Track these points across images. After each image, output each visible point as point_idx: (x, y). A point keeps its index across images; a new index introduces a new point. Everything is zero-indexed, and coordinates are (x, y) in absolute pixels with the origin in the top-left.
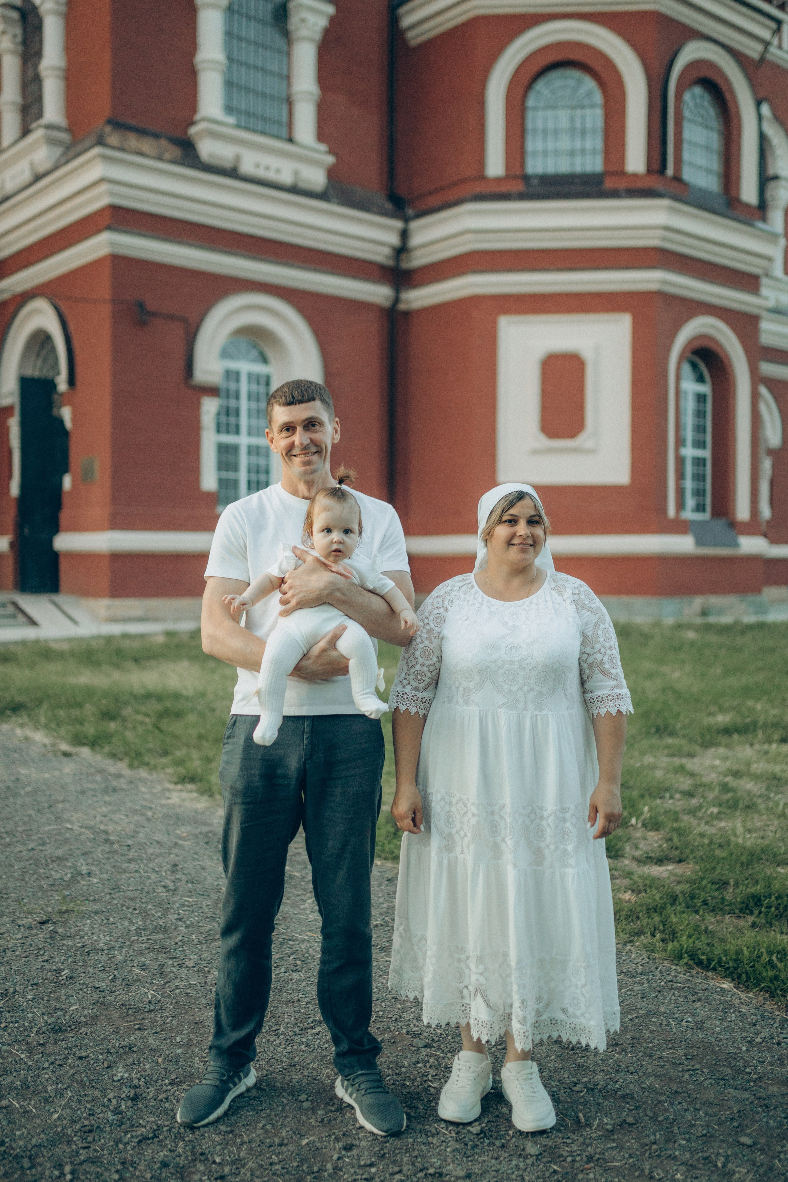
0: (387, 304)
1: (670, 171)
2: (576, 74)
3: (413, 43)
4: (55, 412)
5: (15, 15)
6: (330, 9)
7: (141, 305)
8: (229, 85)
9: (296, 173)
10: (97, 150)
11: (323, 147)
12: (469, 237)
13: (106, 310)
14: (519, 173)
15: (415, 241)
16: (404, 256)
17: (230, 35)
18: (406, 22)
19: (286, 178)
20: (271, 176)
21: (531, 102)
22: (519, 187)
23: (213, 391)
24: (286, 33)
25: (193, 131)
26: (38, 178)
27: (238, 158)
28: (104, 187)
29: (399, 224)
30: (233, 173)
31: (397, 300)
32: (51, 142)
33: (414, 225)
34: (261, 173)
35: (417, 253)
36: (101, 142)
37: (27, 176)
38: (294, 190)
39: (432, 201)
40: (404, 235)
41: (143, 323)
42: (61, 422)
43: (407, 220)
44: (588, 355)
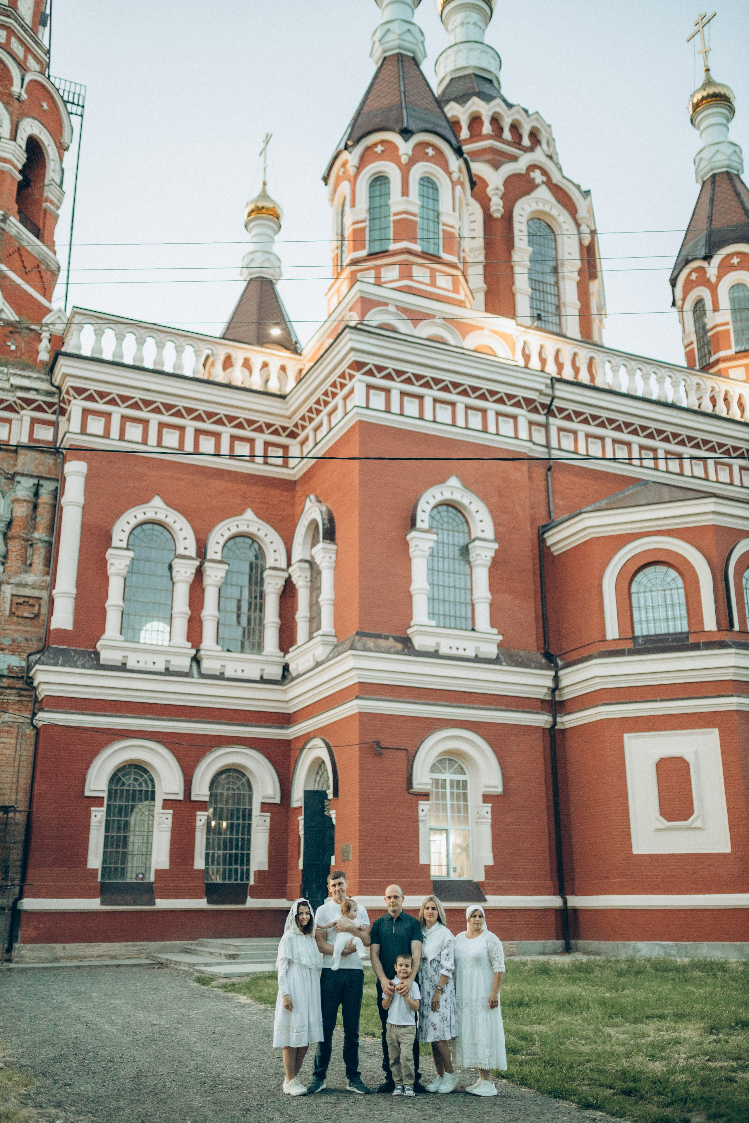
0: (548, 726)
1: (737, 628)
2: (663, 569)
3: (556, 554)
4: (326, 813)
5: (307, 565)
6: (496, 546)
7: (378, 743)
8: (432, 599)
9: (477, 648)
10: (350, 652)
11: (495, 631)
12: (597, 680)
13: (357, 748)
14: (630, 636)
15: (563, 683)
16: (557, 692)
17: (431, 570)
18: (549, 543)
19: (471, 653)
20: (461, 653)
21: (634, 588)
22: (630, 645)
23: (425, 796)
24: (469, 562)
25: (409, 631)
26: (318, 664)
27: (438, 644)
28: (354, 672)
29: (553, 673)
30: (435, 654)
31: (555, 723)
32: (325, 644)
33: (561, 673)
34: (454, 652)
35: (566, 691)
36: (352, 647)
37: (311, 664)
38: (477, 659)
39: (574, 656)
40: (556, 679)
41: (380, 755)
42: (330, 819)
43: (557, 669)
44: (689, 758)
